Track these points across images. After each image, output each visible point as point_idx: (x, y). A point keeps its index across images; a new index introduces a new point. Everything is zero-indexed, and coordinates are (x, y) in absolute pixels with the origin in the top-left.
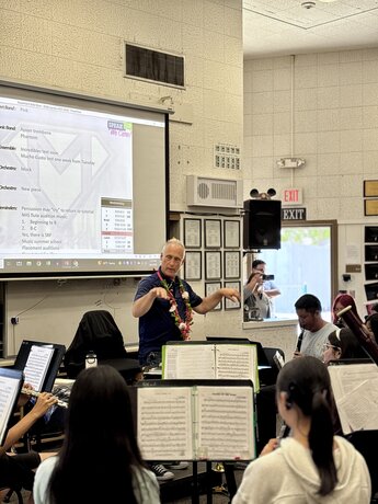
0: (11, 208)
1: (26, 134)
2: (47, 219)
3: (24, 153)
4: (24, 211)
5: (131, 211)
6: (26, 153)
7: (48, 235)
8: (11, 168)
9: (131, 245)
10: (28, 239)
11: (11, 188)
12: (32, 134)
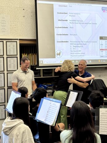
0: (67, 42)
1: (71, 15)
2: (79, 45)
3: (70, 22)
4: (71, 43)
6: (71, 22)
7: (80, 51)
8: (66, 28)
10: (73, 53)
11: (66, 35)
12: (73, 15)
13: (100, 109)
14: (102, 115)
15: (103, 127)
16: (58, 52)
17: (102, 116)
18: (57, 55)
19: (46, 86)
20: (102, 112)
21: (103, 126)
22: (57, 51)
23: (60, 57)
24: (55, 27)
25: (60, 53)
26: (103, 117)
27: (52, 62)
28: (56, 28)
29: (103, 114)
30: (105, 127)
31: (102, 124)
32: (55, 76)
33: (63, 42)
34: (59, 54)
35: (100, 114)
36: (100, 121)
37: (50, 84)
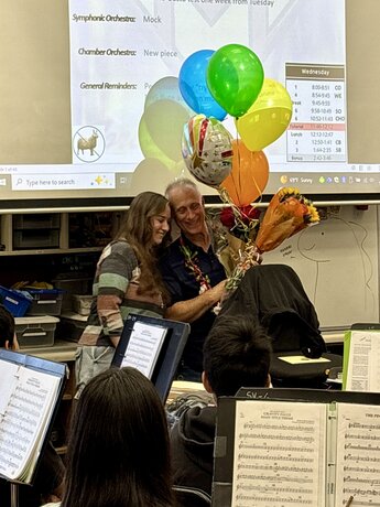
0: (127, 86)
5: (343, 85)
8: (127, 19)
9: (344, 146)
11: (127, 53)
13: (238, 403)
14: (249, 431)
15: (250, 488)
16: (87, 135)
17: (246, 436)
18: (81, 147)
19: (26, 294)
20: (247, 420)
21: (247, 482)
22: (80, 132)
23: (96, 157)
24: (71, 17)
25: (94, 139)
26: (251, 441)
27: (54, 183)
28: (77, 18)
29: (252, 426)
30: (258, 488)
31: (245, 477)
32: (71, 246)
33: (108, 86)
34: (92, 145)
35: (239, 430)
36: (236, 462)
37: (51, 287)
